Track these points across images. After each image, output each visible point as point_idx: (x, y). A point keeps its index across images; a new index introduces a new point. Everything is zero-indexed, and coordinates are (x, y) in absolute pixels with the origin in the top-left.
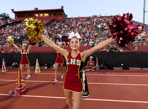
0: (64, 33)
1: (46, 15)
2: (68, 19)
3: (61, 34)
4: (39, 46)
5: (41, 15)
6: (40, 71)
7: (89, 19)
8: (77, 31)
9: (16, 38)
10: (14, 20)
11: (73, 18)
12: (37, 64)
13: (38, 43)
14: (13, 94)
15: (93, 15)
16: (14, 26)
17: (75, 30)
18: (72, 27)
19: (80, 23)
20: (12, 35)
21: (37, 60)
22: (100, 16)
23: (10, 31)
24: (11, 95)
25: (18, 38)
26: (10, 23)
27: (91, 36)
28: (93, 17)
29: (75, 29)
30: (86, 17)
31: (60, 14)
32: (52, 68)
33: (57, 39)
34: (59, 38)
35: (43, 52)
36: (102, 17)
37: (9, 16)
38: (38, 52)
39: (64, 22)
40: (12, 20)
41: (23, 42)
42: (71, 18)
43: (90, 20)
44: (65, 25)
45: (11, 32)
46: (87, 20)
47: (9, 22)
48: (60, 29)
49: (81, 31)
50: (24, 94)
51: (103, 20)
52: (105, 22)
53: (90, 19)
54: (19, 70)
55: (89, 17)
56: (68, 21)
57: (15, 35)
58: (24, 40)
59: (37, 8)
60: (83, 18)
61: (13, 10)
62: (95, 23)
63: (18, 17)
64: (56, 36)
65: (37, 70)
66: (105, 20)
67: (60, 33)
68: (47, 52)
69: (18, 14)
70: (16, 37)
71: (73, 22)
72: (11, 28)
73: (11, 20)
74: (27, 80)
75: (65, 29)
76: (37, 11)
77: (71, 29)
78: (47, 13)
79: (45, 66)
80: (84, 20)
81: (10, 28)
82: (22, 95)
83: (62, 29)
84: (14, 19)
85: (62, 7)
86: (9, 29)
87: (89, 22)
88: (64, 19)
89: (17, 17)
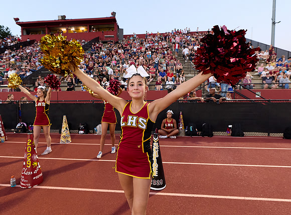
0: (117, 65)
1: (82, 29)
2: (125, 36)
3: (111, 67)
4: (68, 90)
5: (73, 29)
6: (69, 139)
7: (165, 38)
8: (142, 60)
9: (24, 75)
10: (19, 40)
11: (135, 36)
12: (65, 125)
13: (66, 85)
14: (17, 184)
15: (174, 30)
16: (18, 51)
17: (138, 58)
18: (133, 52)
19: (148, 45)
20: (15, 69)
21: (65, 117)
22: (186, 32)
23: (12, 60)
24: (14, 185)
25: (28, 74)
26: (12, 44)
27: (169, 71)
28: (173, 34)
29: (139, 56)
30: (159, 33)
31: (110, 28)
32: (94, 132)
33: (104, 76)
34: (107, 74)
35: (75, 102)
36: (192, 34)
37: (9, 32)
38: (66, 102)
39: (118, 42)
40: (16, 40)
41: (36, 83)
42: (130, 36)
43: (169, 38)
44: (119, 48)
45: (14, 62)
46: (162, 39)
47: (9, 44)
48: (110, 56)
49: (149, 61)
50: (39, 185)
51: (193, 39)
52: (197, 43)
53: (167, 37)
54: (29, 136)
55: (166, 33)
56: (125, 42)
57: (21, 69)
58: (39, 79)
59: (65, 16)
60: (154, 35)
61: (16, 20)
62: (177, 45)
63: (28, 33)
64: (101, 71)
65: (65, 137)
66: (197, 40)
67: (110, 65)
68: (85, 103)
69: (27, 27)
70: (23, 73)
71: (135, 43)
72: (14, 56)
73: (13, 39)
74: (45, 156)
75: (120, 57)
76: (64, 22)
77: (131, 56)
78: (83, 26)
79: (79, 130)
80: (156, 39)
81: (12, 55)
82: (36, 187)
83: (113, 56)
84: (20, 38)
85: (114, 14)
86: (10, 56)
87: (165, 43)
88: (118, 37)
89: (25, 33)
